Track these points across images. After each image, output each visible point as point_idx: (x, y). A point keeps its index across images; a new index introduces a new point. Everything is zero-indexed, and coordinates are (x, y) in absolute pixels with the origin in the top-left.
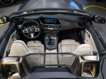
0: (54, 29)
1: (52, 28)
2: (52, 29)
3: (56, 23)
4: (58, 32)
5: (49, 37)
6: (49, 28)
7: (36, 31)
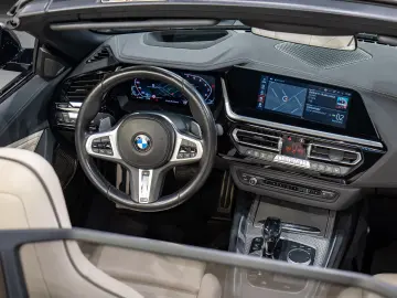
0: (321, 167)
1: (303, 157)
2: (306, 164)
3: (339, 119)
4: (348, 193)
5: (273, 224)
6: (283, 152)
7: (174, 159)
